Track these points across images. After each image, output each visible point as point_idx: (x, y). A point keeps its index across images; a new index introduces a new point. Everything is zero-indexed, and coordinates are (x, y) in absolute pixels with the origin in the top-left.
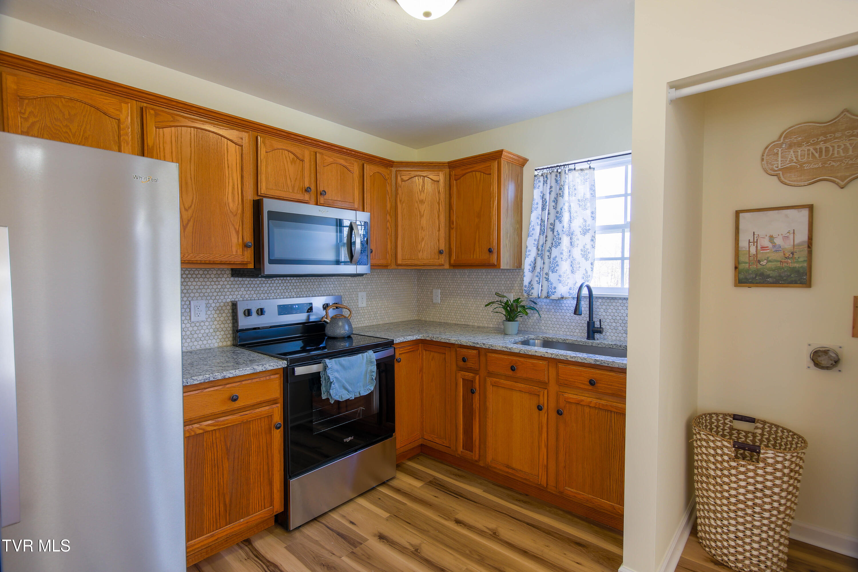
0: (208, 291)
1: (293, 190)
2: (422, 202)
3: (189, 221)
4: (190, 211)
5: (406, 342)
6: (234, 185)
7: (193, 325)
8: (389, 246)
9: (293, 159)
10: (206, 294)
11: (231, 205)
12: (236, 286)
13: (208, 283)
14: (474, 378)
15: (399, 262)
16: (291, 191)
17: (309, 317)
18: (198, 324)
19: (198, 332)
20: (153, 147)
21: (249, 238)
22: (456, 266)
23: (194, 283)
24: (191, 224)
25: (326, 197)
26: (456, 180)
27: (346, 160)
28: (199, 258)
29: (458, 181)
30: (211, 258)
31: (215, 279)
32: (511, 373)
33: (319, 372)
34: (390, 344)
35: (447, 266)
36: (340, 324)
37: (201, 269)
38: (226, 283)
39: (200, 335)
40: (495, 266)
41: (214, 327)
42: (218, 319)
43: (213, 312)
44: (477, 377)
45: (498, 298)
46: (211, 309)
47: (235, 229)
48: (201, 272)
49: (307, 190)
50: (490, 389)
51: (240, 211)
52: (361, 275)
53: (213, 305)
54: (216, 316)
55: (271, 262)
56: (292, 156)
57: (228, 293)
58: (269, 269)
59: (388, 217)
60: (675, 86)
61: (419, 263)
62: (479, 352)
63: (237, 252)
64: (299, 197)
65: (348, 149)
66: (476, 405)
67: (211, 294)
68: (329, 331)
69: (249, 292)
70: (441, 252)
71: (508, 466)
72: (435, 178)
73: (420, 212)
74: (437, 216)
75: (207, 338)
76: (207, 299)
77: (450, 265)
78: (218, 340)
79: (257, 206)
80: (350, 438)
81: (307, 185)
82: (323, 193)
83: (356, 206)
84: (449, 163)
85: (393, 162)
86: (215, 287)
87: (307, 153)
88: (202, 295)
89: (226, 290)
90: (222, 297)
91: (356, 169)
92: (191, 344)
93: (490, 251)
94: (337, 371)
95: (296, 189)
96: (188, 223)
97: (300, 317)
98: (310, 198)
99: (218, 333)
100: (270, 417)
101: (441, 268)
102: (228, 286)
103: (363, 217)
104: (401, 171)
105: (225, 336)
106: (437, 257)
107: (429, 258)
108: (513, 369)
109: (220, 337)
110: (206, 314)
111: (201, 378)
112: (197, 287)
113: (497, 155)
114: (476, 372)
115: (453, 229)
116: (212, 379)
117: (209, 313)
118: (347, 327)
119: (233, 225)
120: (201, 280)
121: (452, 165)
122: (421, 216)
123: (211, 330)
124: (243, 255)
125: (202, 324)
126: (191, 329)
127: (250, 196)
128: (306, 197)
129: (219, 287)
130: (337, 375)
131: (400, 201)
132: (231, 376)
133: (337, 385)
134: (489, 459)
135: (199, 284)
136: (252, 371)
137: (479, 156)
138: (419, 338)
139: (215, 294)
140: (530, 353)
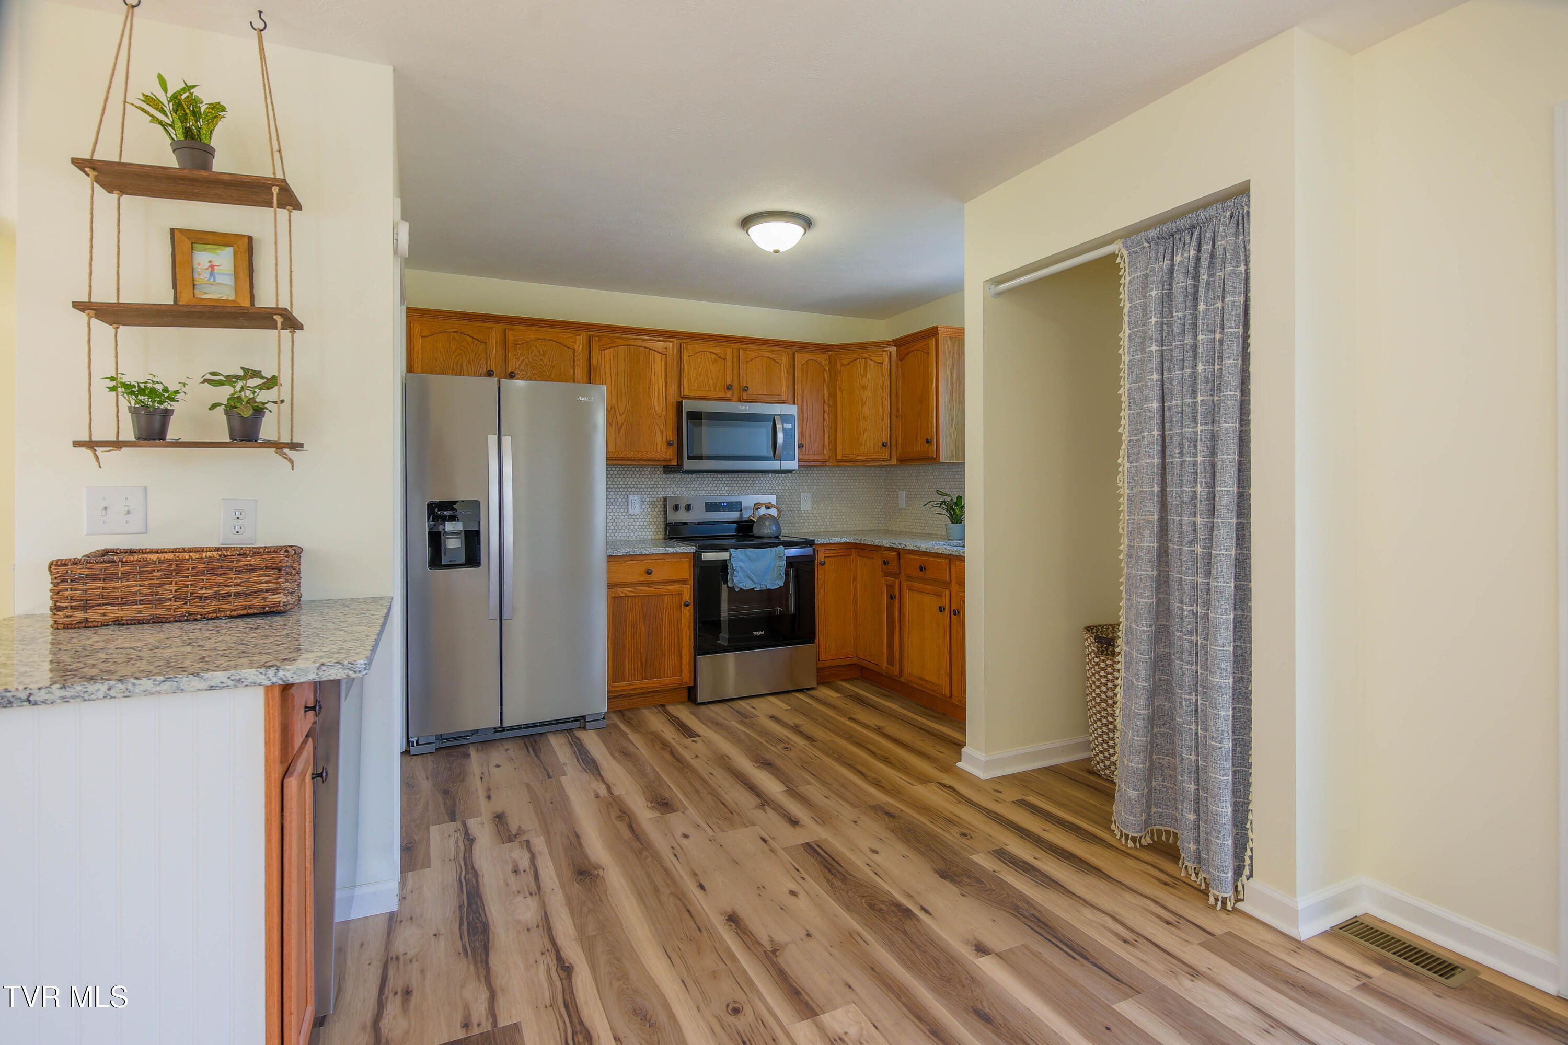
0: (643, 486)
1: (715, 390)
2: (864, 388)
3: (623, 424)
4: (624, 416)
5: (830, 544)
6: (659, 390)
7: (630, 517)
8: (826, 440)
9: (715, 359)
10: (641, 490)
11: (657, 408)
12: (668, 483)
13: (643, 480)
14: (893, 583)
15: (839, 457)
16: (712, 390)
18: (634, 517)
19: (634, 524)
20: (597, 367)
21: (672, 436)
22: (904, 460)
23: (632, 479)
24: (624, 427)
25: (750, 391)
26: (901, 361)
27: (772, 352)
28: (630, 455)
29: (903, 361)
30: (639, 456)
31: (649, 476)
32: (920, 574)
33: (726, 560)
34: (809, 543)
35: (894, 461)
36: (767, 523)
37: (637, 465)
38: (659, 479)
39: (636, 527)
40: (932, 460)
41: (647, 520)
42: (651, 513)
43: (647, 506)
44: (897, 582)
45: (942, 498)
46: (645, 503)
47: (660, 429)
48: (637, 469)
49: (729, 388)
50: (906, 593)
51: (664, 413)
52: (790, 472)
53: (647, 500)
54: (649, 510)
55: (689, 458)
56: (714, 356)
57: (661, 489)
58: (687, 465)
59: (826, 408)
60: (993, 281)
61: (860, 458)
62: (899, 555)
63: (661, 449)
64: (721, 395)
65: (773, 341)
66: (897, 614)
67: (645, 490)
68: (755, 531)
69: (679, 489)
70: (884, 445)
71: (921, 679)
72: (880, 360)
73: (862, 400)
74: (880, 402)
75: (642, 530)
76: (642, 494)
77: (898, 460)
78: (651, 533)
79: (679, 406)
80: (760, 633)
81: (729, 382)
82: (746, 389)
83: (784, 399)
84: (894, 341)
85: (832, 346)
86: (649, 483)
87: (729, 351)
88: (638, 490)
89: (659, 486)
90: (655, 493)
91: (784, 359)
92: (628, 534)
93: (927, 441)
94: (742, 561)
95: (718, 387)
96: (622, 427)
98: (732, 396)
99: (651, 527)
100: (680, 595)
101: (887, 463)
102: (660, 483)
103: (791, 410)
104: (841, 354)
105: (657, 530)
106: (881, 450)
107: (872, 452)
108: (921, 569)
109: (653, 530)
110: (641, 508)
111: (623, 551)
112: (633, 483)
113: (933, 332)
114: (896, 575)
115: (897, 418)
116: (632, 553)
117: (644, 507)
118: (774, 528)
119: (658, 425)
120: (637, 476)
121: (899, 343)
122: (863, 404)
123: (646, 524)
124: (666, 452)
125: (638, 517)
126: (628, 520)
127: (673, 398)
128: (728, 394)
129: (653, 483)
130: (741, 564)
131: (840, 388)
132: (647, 553)
133: (740, 574)
134: (906, 671)
135: (635, 479)
136: (665, 552)
137: (918, 333)
138: (849, 541)
139: (649, 490)
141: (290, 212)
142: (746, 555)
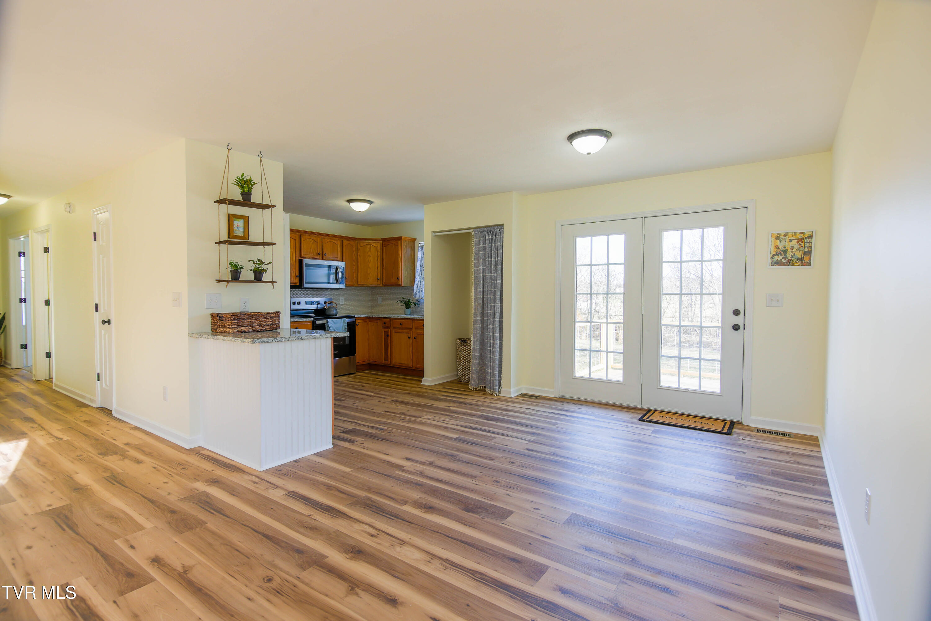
2: (370, 256)
5: (361, 317)
8: (354, 276)
9: (313, 242)
14: (388, 330)
15: (359, 283)
16: (312, 254)
17: (318, 306)
21: (297, 274)
22: (385, 285)
25: (326, 256)
26: (385, 247)
27: (334, 239)
29: (386, 247)
32: (400, 326)
33: (325, 324)
34: (354, 317)
35: (381, 285)
36: (332, 310)
40: (400, 285)
44: (389, 330)
45: (402, 299)
49: (319, 254)
50: (394, 334)
51: (294, 264)
52: (341, 289)
55: (306, 283)
56: (313, 241)
58: (306, 285)
59: (354, 263)
60: (435, 232)
61: (368, 284)
62: (390, 320)
64: (315, 257)
65: (335, 235)
66: (389, 342)
68: (327, 313)
70: (378, 279)
71: (400, 363)
72: (376, 246)
73: (368, 261)
74: (377, 262)
77: (383, 285)
79: (301, 262)
80: (336, 352)
81: (318, 252)
82: (325, 255)
83: (339, 259)
84: (382, 239)
85: (356, 238)
87: (319, 239)
91: (339, 243)
93: (398, 279)
94: (332, 324)
95: (314, 254)
97: (314, 307)
98: (320, 257)
101: (379, 286)
103: (342, 264)
104: (360, 242)
106: (377, 281)
107: (373, 281)
108: (401, 324)
113: (400, 238)
114: (389, 328)
115: (384, 268)
118: (335, 311)
121: (384, 240)
122: (369, 263)
124: (294, 279)
127: (298, 258)
128: (318, 256)
130: (331, 325)
131: (360, 256)
132: (296, 321)
133: (332, 329)
134: (394, 362)
136: (302, 320)
137: (392, 238)
138: (367, 316)
140: (406, 318)
141: (263, 210)
142: (333, 321)
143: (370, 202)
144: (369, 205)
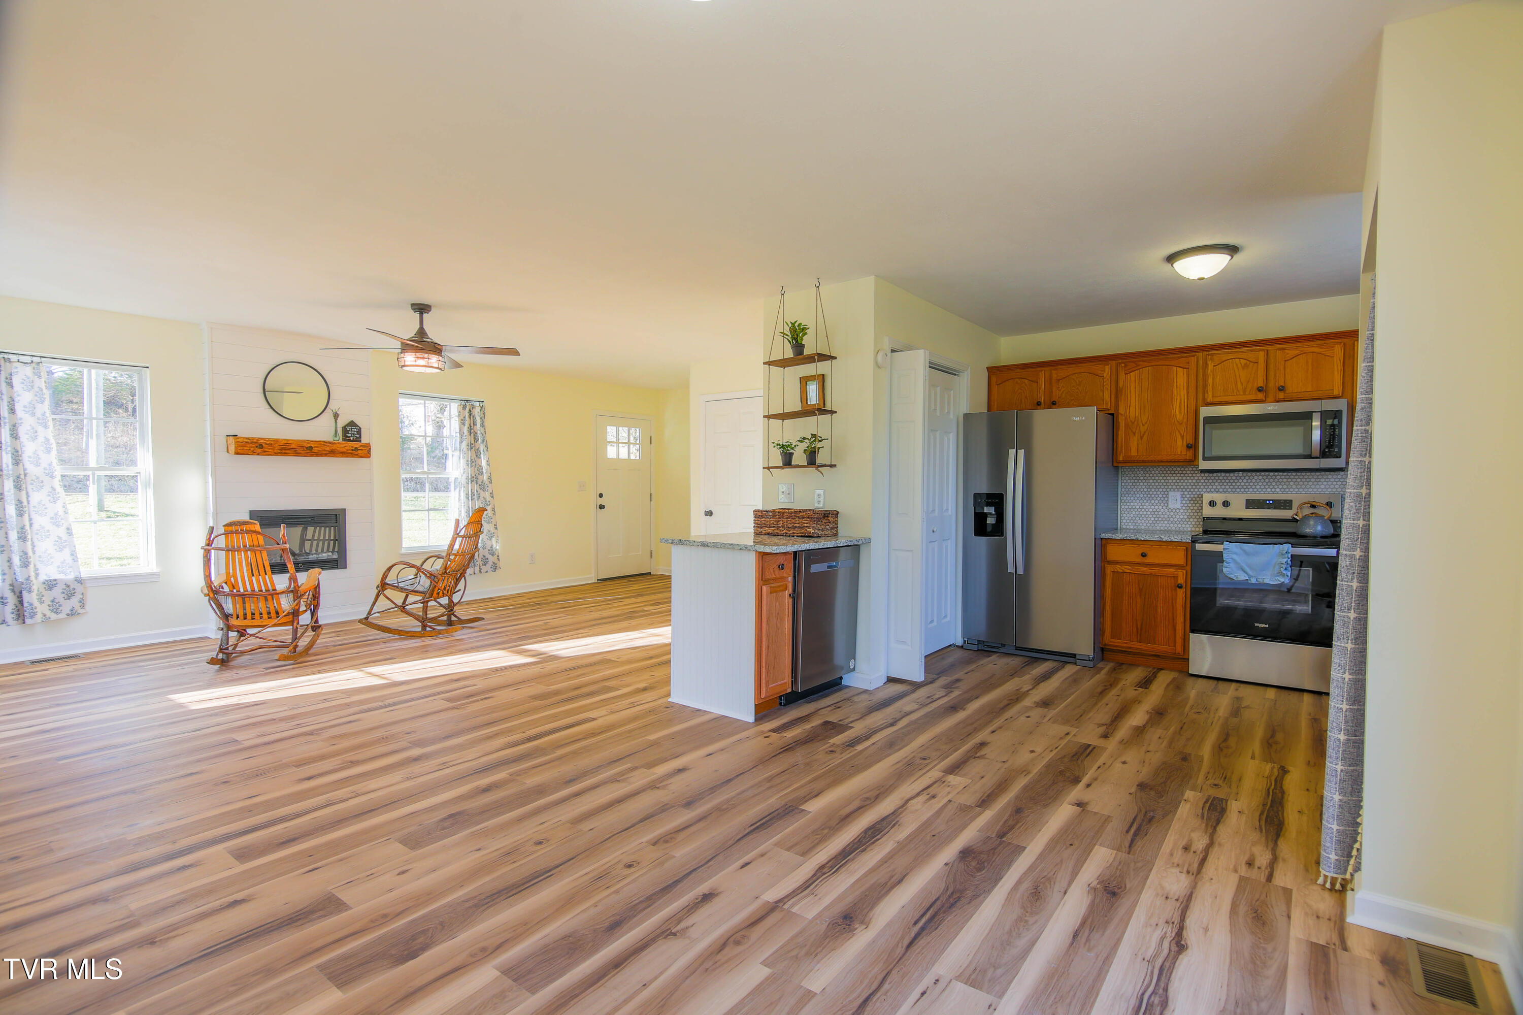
0: (1184, 484)
1: (1244, 392)
3: (1145, 432)
4: (1146, 425)
6: (1181, 400)
7: (1170, 510)
9: (1246, 363)
11: (1178, 416)
12: (1211, 481)
13: (1184, 478)
16: (1242, 393)
18: (1174, 511)
19: (1174, 517)
20: (1122, 388)
23: (1172, 478)
24: (1147, 433)
25: (1288, 391)
28: (1151, 458)
30: (1159, 458)
31: (1190, 475)
33: (1219, 552)
37: (1179, 466)
38: (1200, 478)
39: (1176, 520)
41: (1188, 514)
42: (1192, 508)
43: (1188, 502)
46: (1186, 499)
47: (1181, 434)
48: (1179, 469)
49: (1260, 390)
51: (1186, 420)
53: (1188, 496)
54: (1190, 505)
55: (1205, 459)
56: (1244, 361)
57: (1202, 487)
63: (1181, 452)
64: (1252, 398)
65: (1321, 335)
67: (1186, 487)
69: (1223, 487)
75: (1182, 522)
76: (1182, 491)
78: (1191, 526)
80: (1263, 626)
81: (1261, 383)
82: (1283, 389)
86: (1190, 481)
87: (1263, 354)
88: (1178, 487)
89: (1200, 484)
90: (1196, 490)
91: (1337, 352)
92: (1168, 525)
94: (1235, 553)
95: (1249, 390)
96: (1144, 435)
99: (1191, 520)
100: (1175, 578)
102: (1202, 481)
103: (1338, 405)
105: (1197, 523)
109: (1193, 523)
110: (1181, 503)
112: (1174, 481)
116: (1128, 538)
117: (1184, 502)
119: (1179, 431)
120: (1179, 475)
123: (1186, 517)
124: (1186, 455)
125: (1178, 511)
126: (1168, 513)
128: (1260, 396)
129: (1194, 481)
130: (1235, 557)
132: (1142, 539)
133: (1232, 565)
135: (1176, 478)
139: (1190, 487)
142: (1241, 548)
143: (1232, 250)
144: (1229, 257)
